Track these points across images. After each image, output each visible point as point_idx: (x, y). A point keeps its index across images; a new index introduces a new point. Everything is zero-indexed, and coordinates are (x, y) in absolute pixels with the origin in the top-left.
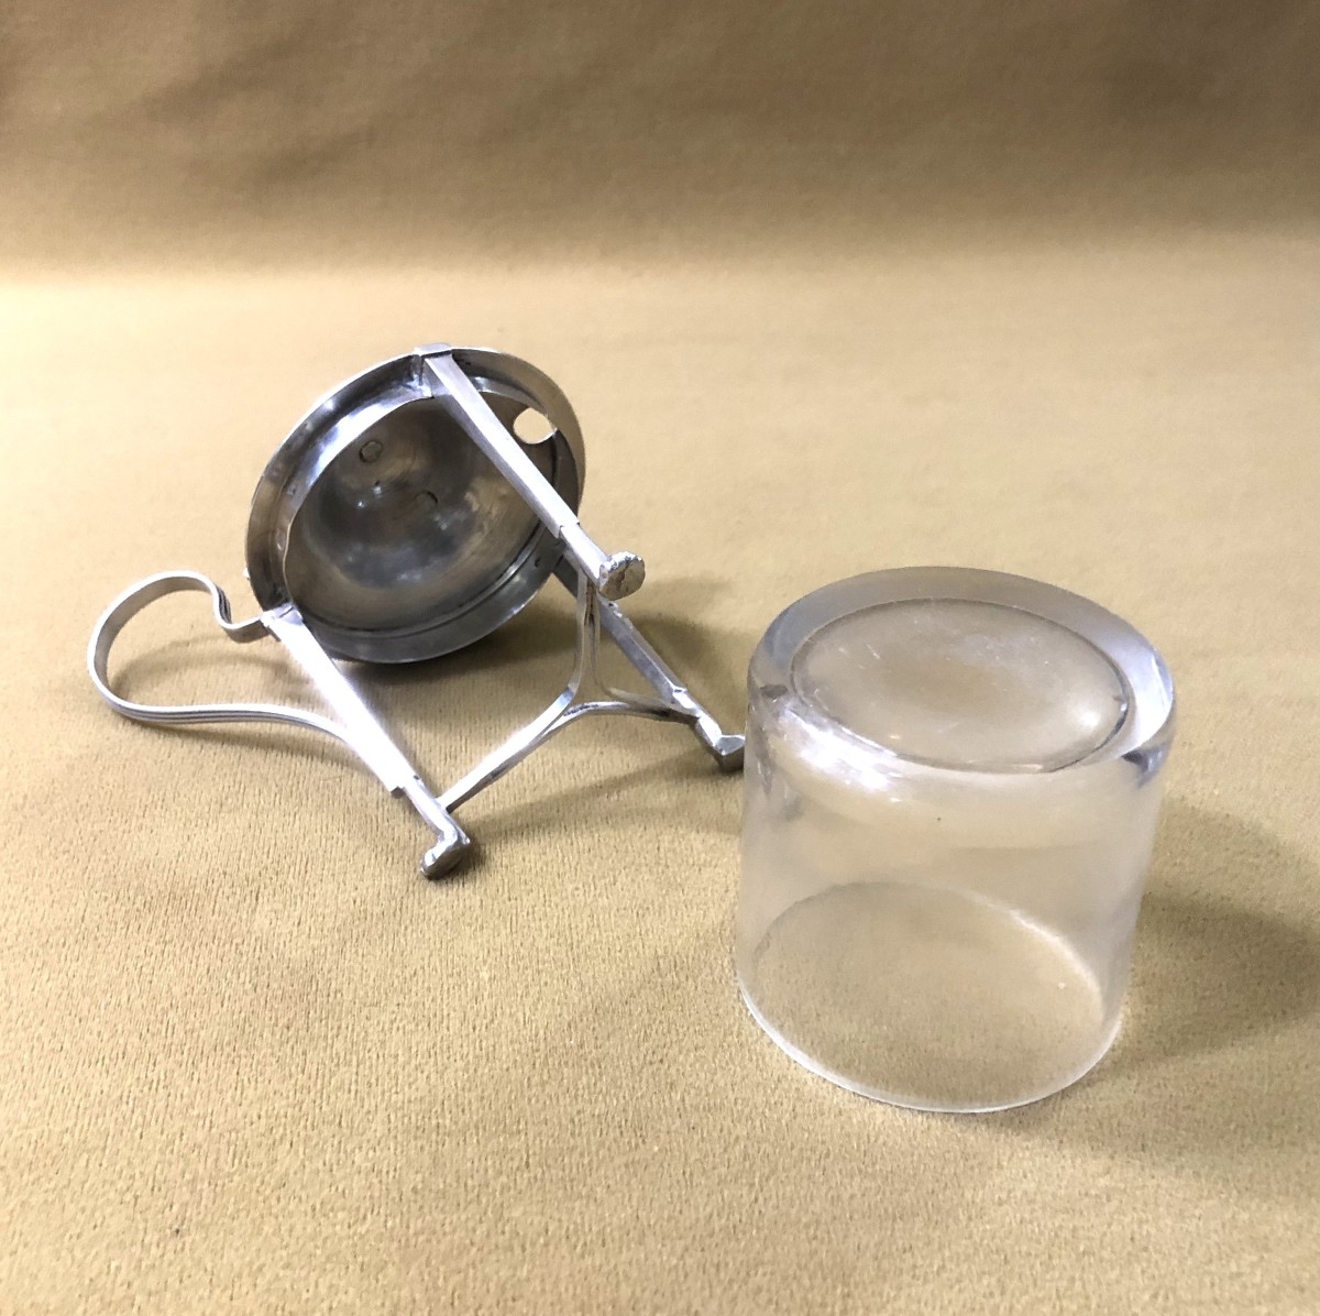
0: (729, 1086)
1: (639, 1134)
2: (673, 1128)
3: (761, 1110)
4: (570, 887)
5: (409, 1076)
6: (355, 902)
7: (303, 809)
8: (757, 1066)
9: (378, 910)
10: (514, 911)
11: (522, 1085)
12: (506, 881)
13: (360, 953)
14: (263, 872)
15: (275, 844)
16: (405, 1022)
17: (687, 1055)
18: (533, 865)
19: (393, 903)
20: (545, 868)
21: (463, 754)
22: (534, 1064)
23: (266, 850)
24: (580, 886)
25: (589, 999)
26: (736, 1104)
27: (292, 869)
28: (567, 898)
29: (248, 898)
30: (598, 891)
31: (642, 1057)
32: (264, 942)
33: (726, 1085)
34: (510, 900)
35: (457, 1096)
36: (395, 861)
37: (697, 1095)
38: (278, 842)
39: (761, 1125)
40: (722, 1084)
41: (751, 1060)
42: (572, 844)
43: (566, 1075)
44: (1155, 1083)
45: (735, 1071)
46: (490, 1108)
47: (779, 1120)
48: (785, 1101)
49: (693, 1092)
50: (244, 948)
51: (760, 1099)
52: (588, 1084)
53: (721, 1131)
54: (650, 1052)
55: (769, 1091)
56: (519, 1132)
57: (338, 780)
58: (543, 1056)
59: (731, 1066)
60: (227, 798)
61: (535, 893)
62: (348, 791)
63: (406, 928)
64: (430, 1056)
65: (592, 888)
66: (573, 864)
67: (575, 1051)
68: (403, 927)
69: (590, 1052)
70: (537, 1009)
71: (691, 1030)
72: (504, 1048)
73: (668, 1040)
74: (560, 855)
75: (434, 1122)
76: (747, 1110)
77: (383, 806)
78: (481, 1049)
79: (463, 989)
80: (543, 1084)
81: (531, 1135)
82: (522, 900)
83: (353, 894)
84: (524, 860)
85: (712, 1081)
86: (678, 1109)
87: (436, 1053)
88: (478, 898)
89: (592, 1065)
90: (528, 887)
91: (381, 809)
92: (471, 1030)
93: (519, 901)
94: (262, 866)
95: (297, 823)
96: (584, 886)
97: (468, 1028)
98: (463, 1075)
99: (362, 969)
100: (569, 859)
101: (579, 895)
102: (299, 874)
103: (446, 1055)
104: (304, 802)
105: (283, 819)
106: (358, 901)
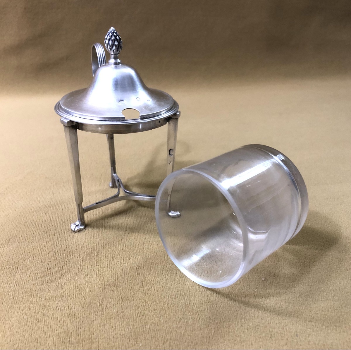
0: (165, 322)
1: (135, 340)
2: (146, 338)
3: (175, 330)
4: (116, 261)
5: (61, 325)
6: (48, 268)
7: (34, 241)
8: (174, 314)
9: (55, 270)
10: (98, 270)
11: (97, 326)
12: (96, 260)
13: (48, 285)
14: (20, 261)
15: (24, 252)
16: (61, 307)
17: (151, 312)
18: (105, 255)
19: (60, 268)
20: (108, 256)
22: (102, 319)
23: (22, 253)
24: (119, 261)
25: (120, 296)
26: (167, 328)
27: (29, 259)
28: (115, 265)
29: (14, 269)
30: (125, 262)
31: (137, 314)
32: (18, 283)
33: (164, 322)
34: (97, 266)
35: (76, 331)
36: (61, 255)
37: (154, 326)
38: (25, 251)
39: (175, 335)
40: (162, 321)
41: (172, 313)
42: (117, 248)
43: (112, 322)
44: (299, 314)
45: (167, 317)
46: (87, 334)
47: (181, 332)
48: (183, 326)
49: (153, 325)
50: (12, 285)
51: (175, 326)
52: (119, 325)
53: (162, 337)
54: (139, 312)
55: (178, 323)
56: (96, 342)
57: (46, 232)
58: (105, 316)
59: (165, 315)
60: (11, 239)
61: (105, 264)
62: (49, 235)
63: (63, 276)
64: (68, 318)
65: (123, 261)
66: (117, 254)
67: (115, 314)
68: (62, 276)
69: (120, 314)
70: (103, 301)
71: (153, 304)
72: (92, 314)
73: (145, 308)
74: (113, 251)
75: (68, 339)
76: (170, 330)
77: (59, 239)
78: (85, 315)
79: (80, 295)
80: (105, 325)
81: (100, 343)
82: (100, 266)
83: (47, 266)
84: (102, 253)
85: (159, 321)
86: (148, 331)
87: (70, 317)
88: (87, 265)
89: (121, 318)
90: (103, 262)
92: (82, 309)
93: (99, 266)
94: (20, 259)
95: (32, 245)
96: (120, 261)
97: (81, 308)
98: (79, 323)
99: (48, 290)
100: (116, 252)
101: (118, 264)
102: (31, 261)
103: (73, 317)
104: (35, 239)
105: (28, 244)
106: (49, 268)
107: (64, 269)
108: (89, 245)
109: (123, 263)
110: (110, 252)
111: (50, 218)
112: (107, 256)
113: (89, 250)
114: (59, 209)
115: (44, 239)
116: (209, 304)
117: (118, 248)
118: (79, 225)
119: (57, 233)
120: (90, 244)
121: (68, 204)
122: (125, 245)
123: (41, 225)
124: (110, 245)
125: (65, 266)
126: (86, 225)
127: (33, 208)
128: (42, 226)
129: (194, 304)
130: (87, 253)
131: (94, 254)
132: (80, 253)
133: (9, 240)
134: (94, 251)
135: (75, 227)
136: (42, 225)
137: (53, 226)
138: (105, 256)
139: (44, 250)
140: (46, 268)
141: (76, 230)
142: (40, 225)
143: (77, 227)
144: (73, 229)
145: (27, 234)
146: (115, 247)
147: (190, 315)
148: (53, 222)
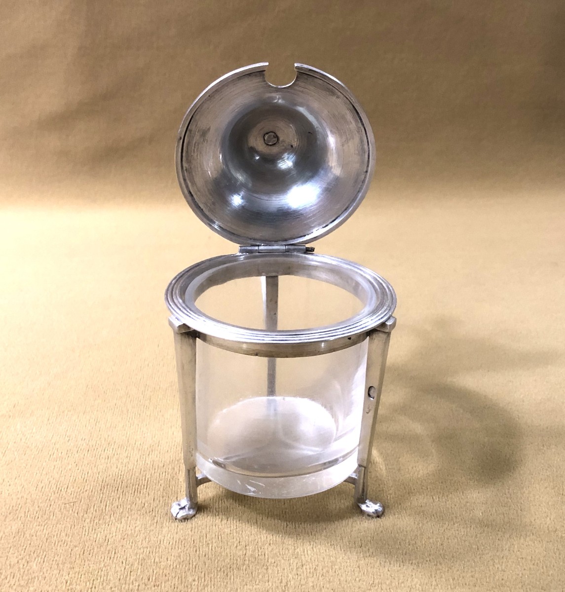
4: (190, 579)
6: (67, 583)
7: (49, 522)
12: (155, 573)
14: (20, 561)
15: (30, 544)
18: (172, 563)
20: (178, 566)
21: (145, 490)
23: (24, 547)
24: (196, 579)
27: (37, 560)
28: (187, 586)
29: (9, 576)
30: (206, 582)
38: (32, 543)
42: (196, 551)
57: (72, 504)
60: (10, 513)
61: (170, 582)
62: (77, 511)
65: (203, 579)
66: (194, 564)
74: (188, 557)
82: (161, 587)
83: (67, 577)
84: (167, 559)
88: (137, 584)
90: (167, 578)
91: (92, 523)
93: (159, 587)
94: (20, 557)
95: (45, 530)
96: (198, 579)
100: (193, 561)
101: (194, 585)
102: (40, 563)
104: (51, 517)
105: (37, 527)
106: (69, 582)
107: (95, 588)
108: (147, 539)
109: (202, 584)
110: (182, 560)
111: (84, 475)
112: (176, 566)
113: (145, 549)
114: (101, 457)
115: (68, 520)
117: (198, 552)
118: (187, 508)
119: (92, 508)
120: (148, 538)
122: (210, 546)
123: (66, 489)
124: (184, 544)
125: (99, 581)
126: (199, 508)
128: (67, 491)
130: (141, 557)
131: (153, 561)
132: (128, 555)
133: (6, 515)
134: (154, 554)
135: (178, 511)
136: (67, 488)
137: (86, 491)
138: (172, 567)
139: (65, 544)
140: (64, 581)
141: (179, 516)
142: (64, 489)
143: (182, 511)
144: (175, 515)
145: (38, 507)
146: (192, 549)
148: (88, 485)
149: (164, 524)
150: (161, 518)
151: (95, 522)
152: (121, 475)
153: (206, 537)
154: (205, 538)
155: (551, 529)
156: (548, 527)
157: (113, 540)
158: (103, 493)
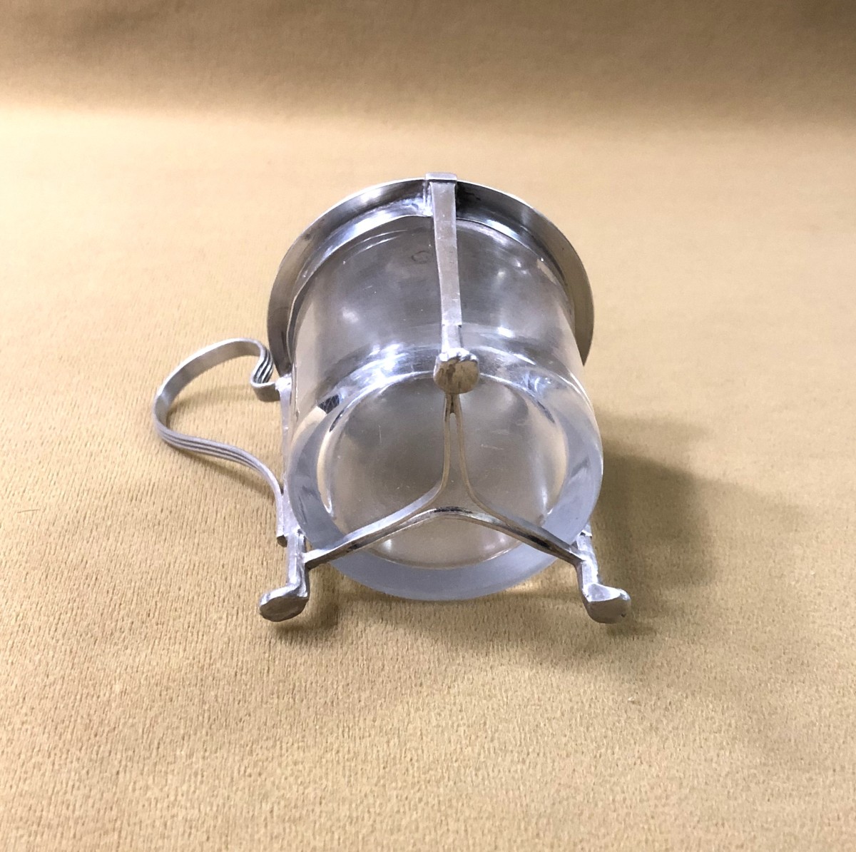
0: (318, 800)
1: (224, 839)
2: (256, 837)
3: (342, 824)
4: (215, 616)
5: (26, 772)
6: (18, 616)
8: (349, 782)
9: (36, 623)
10: (159, 636)
11: (126, 789)
12: (158, 607)
13: (10, 661)
16: (34, 724)
17: (286, 768)
18: (186, 595)
19: (51, 619)
20: (196, 598)
21: (148, 497)
22: (143, 770)
24: (224, 616)
25: (206, 715)
26: (320, 817)
28: (209, 626)
31: (243, 769)
33: (315, 798)
34: (157, 624)
35: (65, 793)
36: (63, 580)
37: (285, 806)
39: (339, 839)
40: (312, 796)
42: (226, 579)
43: (169, 782)
44: (714, 822)
45: (326, 786)
46: (93, 807)
47: (357, 833)
48: (366, 815)
49: (282, 803)
51: (344, 811)
52: (188, 791)
53: (302, 842)
54: (252, 764)
55: (354, 805)
56: (114, 830)
57: (30, 513)
58: (151, 764)
59: (324, 780)
61: (182, 620)
62: (37, 523)
63: (58, 640)
64: (49, 757)
65: (235, 617)
66: (223, 596)
67: (184, 760)
68: (54, 641)
69: (197, 762)
70: (156, 722)
71: (296, 745)
72: (119, 756)
73: (271, 755)
74: (213, 587)
75: (38, 814)
76: (329, 823)
77: (64, 536)
78: (98, 754)
79: (95, 698)
80: (147, 788)
81: (123, 834)
82: (168, 625)
83: (18, 609)
84: (179, 588)
85: (303, 793)
86: (266, 819)
87: (55, 754)
88: (130, 621)
89: (196, 774)
90: (177, 614)
91: (62, 538)
92: (92, 736)
93: (165, 626)
96: (227, 617)
97: (90, 734)
98: (75, 775)
99: (8, 675)
100: (219, 592)
101: (220, 624)
103: (64, 756)
106: (21, 615)
107: (63, 623)
108: (148, 562)
109: (233, 623)
110: (203, 589)
111: (51, 475)
112: (193, 598)
113: (145, 576)
114: (80, 453)
115: (23, 533)
116: (456, 765)
117: (228, 580)
119: (63, 519)
120: (151, 560)
121: (111, 441)
122: (249, 573)
123: (21, 494)
124: (208, 568)
125: (69, 615)
127: (7, 442)
128: (22, 496)
129: (413, 761)
130: (137, 584)
131: (156, 590)
132: (118, 581)
134: (158, 581)
136: (24, 492)
137: (54, 497)
138: (186, 599)
139: (18, 565)
140: (14, 614)
142: (19, 493)
146: (219, 576)
147: (395, 789)
148: (57, 489)
149: (177, 541)
150: (171, 533)
151: (67, 537)
152: (111, 478)
153: (243, 562)
154: (241, 562)
155: (774, 574)
156: (770, 570)
157: (93, 562)
158: (81, 501)
